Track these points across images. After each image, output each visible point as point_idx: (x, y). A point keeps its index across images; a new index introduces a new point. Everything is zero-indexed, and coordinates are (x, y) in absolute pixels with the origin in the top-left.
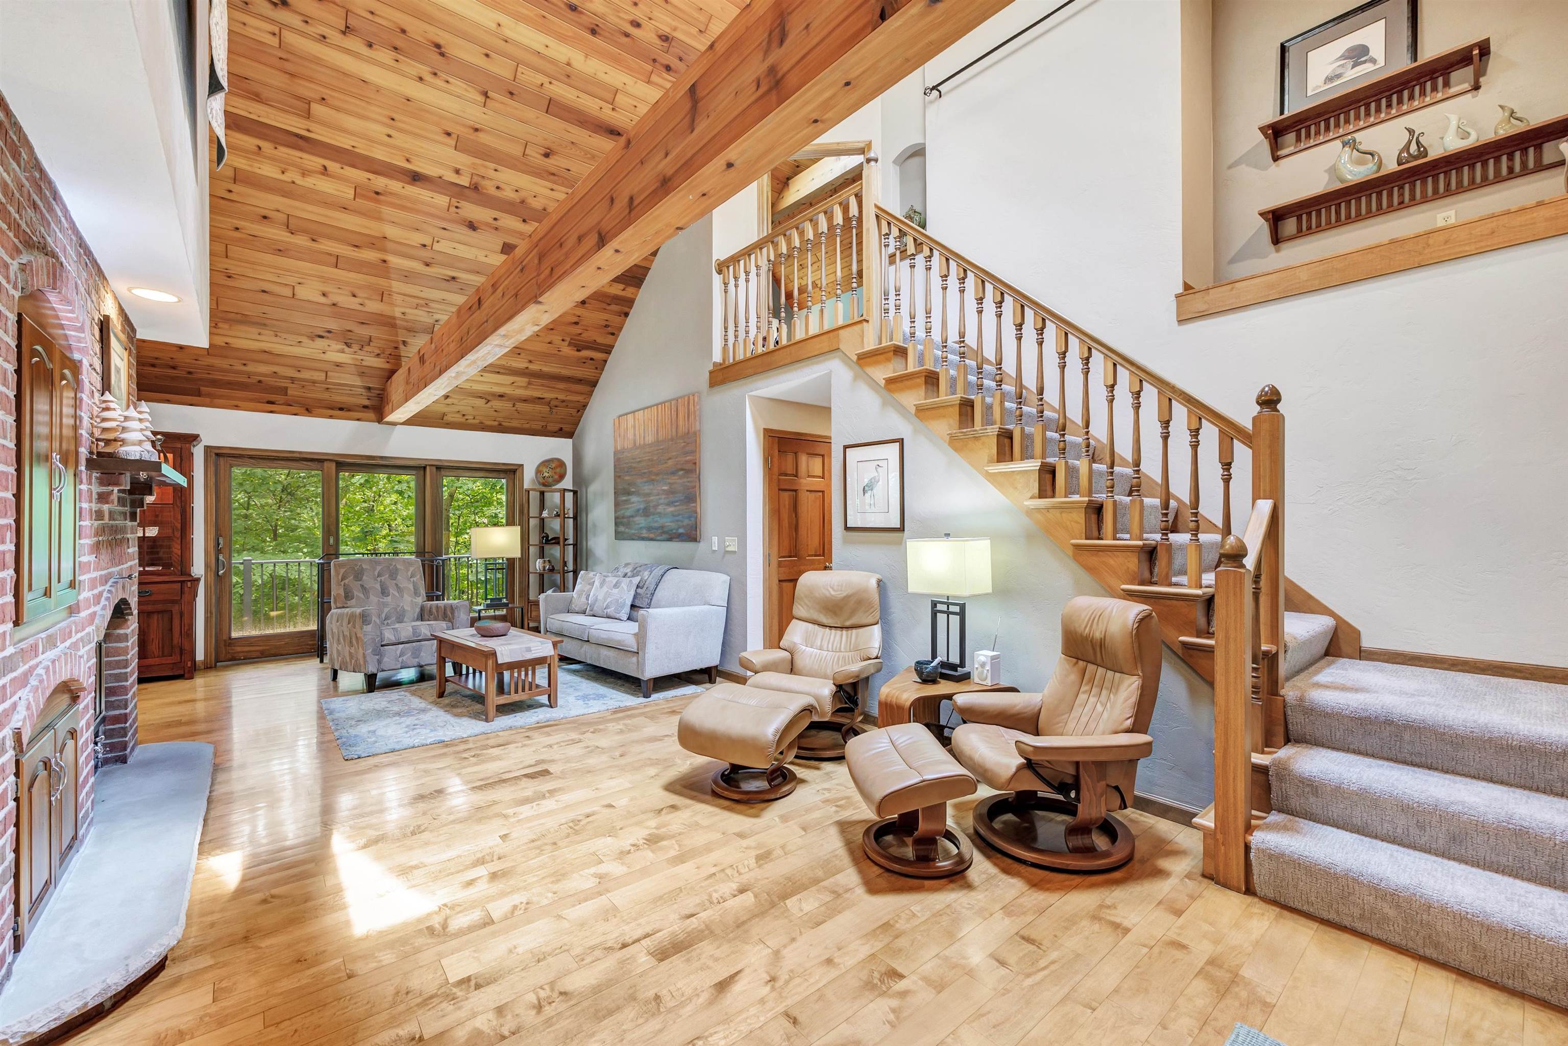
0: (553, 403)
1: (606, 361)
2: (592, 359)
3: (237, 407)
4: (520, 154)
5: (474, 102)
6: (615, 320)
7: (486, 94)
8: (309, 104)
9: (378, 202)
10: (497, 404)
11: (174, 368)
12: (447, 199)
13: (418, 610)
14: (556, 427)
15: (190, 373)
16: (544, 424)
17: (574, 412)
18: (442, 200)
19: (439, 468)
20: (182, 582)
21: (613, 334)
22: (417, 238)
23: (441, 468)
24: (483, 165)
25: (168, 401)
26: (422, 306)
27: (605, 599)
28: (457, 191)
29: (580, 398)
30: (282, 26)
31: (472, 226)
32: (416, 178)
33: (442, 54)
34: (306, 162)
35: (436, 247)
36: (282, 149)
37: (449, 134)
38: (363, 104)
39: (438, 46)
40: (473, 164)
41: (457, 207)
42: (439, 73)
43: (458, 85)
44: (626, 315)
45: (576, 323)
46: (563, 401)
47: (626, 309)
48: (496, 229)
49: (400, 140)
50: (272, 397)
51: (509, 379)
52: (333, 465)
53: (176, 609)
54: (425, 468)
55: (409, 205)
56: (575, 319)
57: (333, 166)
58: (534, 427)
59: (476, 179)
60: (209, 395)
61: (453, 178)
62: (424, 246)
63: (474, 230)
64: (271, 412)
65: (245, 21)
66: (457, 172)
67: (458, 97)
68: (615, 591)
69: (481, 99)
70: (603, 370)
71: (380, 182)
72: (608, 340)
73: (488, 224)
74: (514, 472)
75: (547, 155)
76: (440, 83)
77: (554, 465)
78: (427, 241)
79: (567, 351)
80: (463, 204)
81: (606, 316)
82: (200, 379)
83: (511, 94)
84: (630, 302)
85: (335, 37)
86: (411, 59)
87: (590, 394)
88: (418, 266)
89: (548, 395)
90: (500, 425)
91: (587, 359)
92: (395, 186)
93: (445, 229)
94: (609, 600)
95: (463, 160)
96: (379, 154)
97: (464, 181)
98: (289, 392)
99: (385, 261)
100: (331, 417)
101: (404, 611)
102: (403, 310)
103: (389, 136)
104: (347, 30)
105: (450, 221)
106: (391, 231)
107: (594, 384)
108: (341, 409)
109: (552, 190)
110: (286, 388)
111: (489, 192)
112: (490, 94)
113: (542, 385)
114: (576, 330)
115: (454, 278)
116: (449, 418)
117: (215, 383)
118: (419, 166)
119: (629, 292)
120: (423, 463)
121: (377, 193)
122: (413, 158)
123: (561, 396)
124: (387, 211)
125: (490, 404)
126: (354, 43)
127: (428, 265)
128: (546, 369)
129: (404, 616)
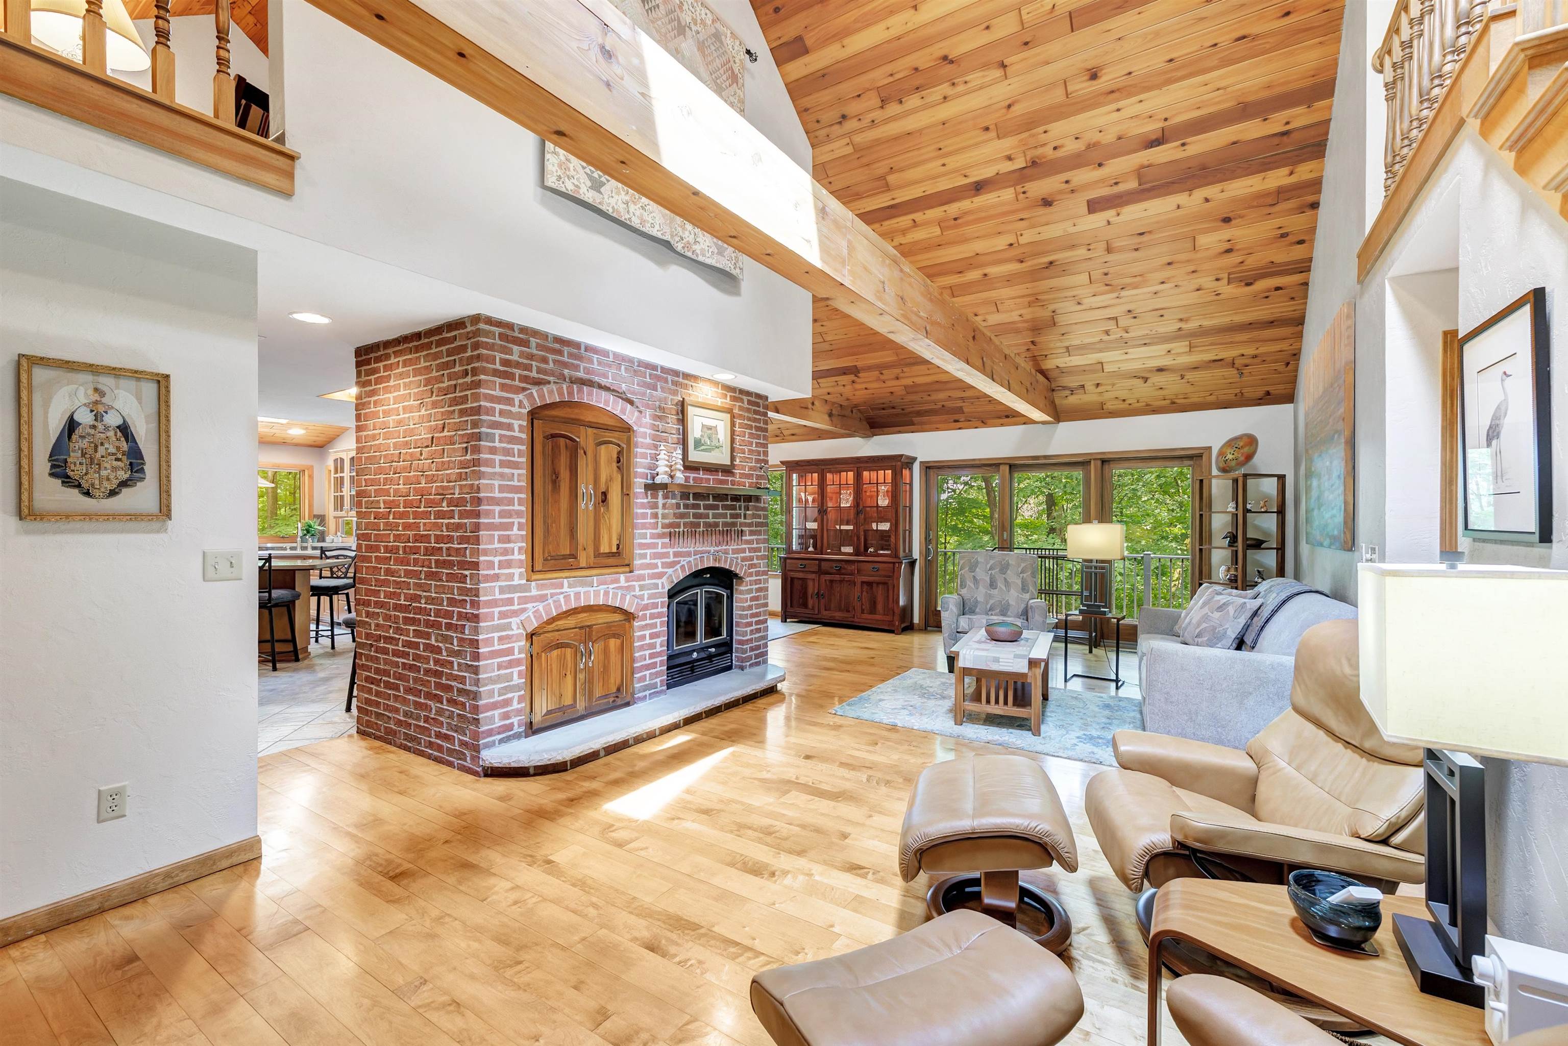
0: (1239, 362)
1: (1306, 284)
2: (1278, 289)
3: (937, 429)
4: (1063, 98)
5: (995, 82)
6: (1296, 223)
7: (1003, 66)
8: (885, 179)
9: (960, 226)
10: (1158, 379)
11: (893, 408)
12: (1012, 190)
13: (1023, 606)
14: (1260, 391)
15: (903, 409)
16: (1238, 391)
17: (1280, 366)
18: (1008, 194)
19: (1104, 462)
20: (894, 563)
21: (1301, 242)
22: (1001, 243)
23: (1105, 461)
24: (1031, 136)
25: (900, 432)
26: (1034, 302)
27: (1199, 624)
28: (1021, 177)
29: (1284, 345)
30: (849, 134)
31: (1047, 203)
32: (979, 187)
33: (952, 62)
34: (901, 224)
35: (1022, 240)
36: (886, 223)
37: (987, 129)
38: (916, 153)
39: (945, 58)
40: (1021, 140)
41: (1024, 193)
42: (956, 81)
43: (975, 78)
44: (1315, 206)
45: (1229, 251)
46: (1255, 357)
47: (1311, 199)
48: (1073, 191)
49: (953, 162)
50: (956, 417)
51: (1162, 348)
52: (1007, 468)
53: (890, 582)
54: (1089, 462)
55: (983, 214)
56: (1227, 246)
57: (918, 216)
58: (1222, 397)
59: (1030, 154)
60: (922, 423)
61: (1008, 167)
62: (1011, 245)
63: (1050, 205)
64: (960, 429)
65: (831, 148)
66: (1009, 158)
67: (981, 88)
68: (1217, 615)
69: (998, 73)
70: (1306, 297)
71: (954, 209)
72: (1298, 252)
73: (1061, 192)
74: (1200, 456)
75: (1094, 76)
76: (961, 88)
77: (1241, 444)
78: (1011, 239)
79: (1228, 290)
80: (1029, 186)
81: (1277, 222)
82: (910, 413)
83: (1026, 44)
84: (1316, 185)
85: (878, 115)
86: (934, 86)
87: (1300, 336)
88: (1014, 267)
89: (1228, 354)
90: (1173, 403)
91: (1269, 290)
92: (965, 205)
93: (1022, 219)
94: (1204, 625)
95: (1008, 144)
96: (944, 185)
97: (1020, 163)
98: (965, 410)
99: (985, 275)
100: (1002, 425)
101: (1009, 605)
102: (1019, 312)
103: (944, 165)
104: (884, 102)
105: (1023, 209)
106: (979, 246)
107: (1300, 321)
108: (1007, 417)
109: (1118, 110)
110: (961, 407)
111: (1049, 158)
112: (1006, 62)
113: (1211, 344)
114: (1234, 259)
115: (1051, 263)
116: (1109, 406)
117: (919, 414)
118: (977, 175)
119: (1304, 172)
120: (1087, 458)
121: (955, 219)
122: (967, 172)
123: (1250, 351)
124: (969, 230)
125: (1149, 381)
126: (893, 109)
127: (1022, 262)
128: (1207, 323)
129: (1007, 610)
